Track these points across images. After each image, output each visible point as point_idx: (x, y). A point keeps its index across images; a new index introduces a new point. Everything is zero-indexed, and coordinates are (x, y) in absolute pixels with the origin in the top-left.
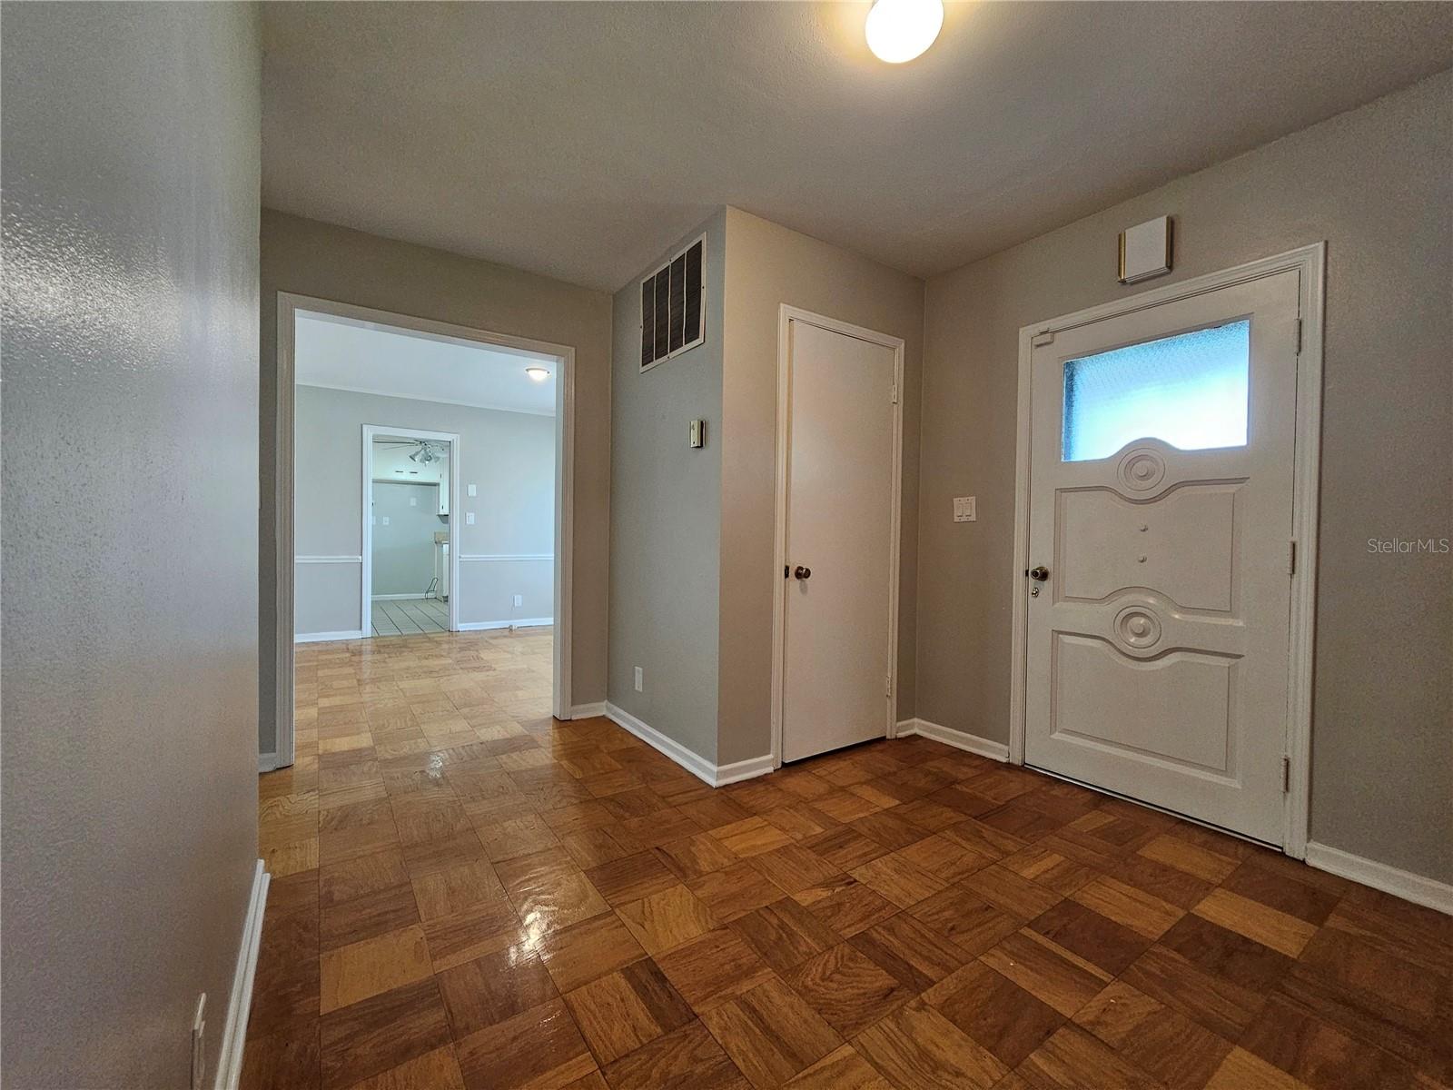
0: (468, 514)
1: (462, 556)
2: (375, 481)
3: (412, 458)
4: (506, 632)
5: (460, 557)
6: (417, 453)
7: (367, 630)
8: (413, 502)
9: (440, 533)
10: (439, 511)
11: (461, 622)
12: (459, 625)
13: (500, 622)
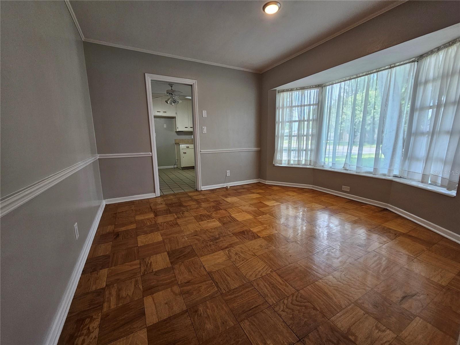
0: (203, 127)
1: (202, 151)
2: (155, 117)
3: (167, 102)
4: (225, 189)
5: (200, 151)
6: (168, 100)
7: (158, 193)
8: (165, 126)
9: (177, 140)
10: (176, 129)
11: (202, 186)
12: (202, 187)
13: (221, 184)
